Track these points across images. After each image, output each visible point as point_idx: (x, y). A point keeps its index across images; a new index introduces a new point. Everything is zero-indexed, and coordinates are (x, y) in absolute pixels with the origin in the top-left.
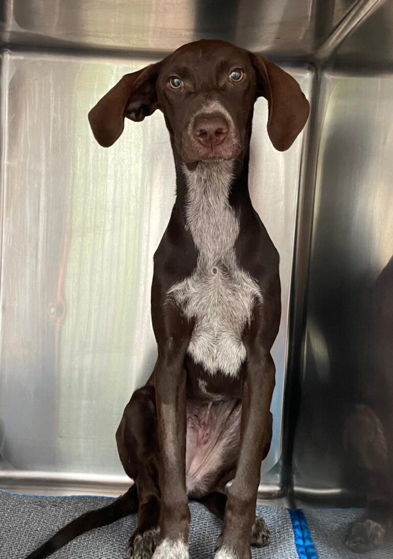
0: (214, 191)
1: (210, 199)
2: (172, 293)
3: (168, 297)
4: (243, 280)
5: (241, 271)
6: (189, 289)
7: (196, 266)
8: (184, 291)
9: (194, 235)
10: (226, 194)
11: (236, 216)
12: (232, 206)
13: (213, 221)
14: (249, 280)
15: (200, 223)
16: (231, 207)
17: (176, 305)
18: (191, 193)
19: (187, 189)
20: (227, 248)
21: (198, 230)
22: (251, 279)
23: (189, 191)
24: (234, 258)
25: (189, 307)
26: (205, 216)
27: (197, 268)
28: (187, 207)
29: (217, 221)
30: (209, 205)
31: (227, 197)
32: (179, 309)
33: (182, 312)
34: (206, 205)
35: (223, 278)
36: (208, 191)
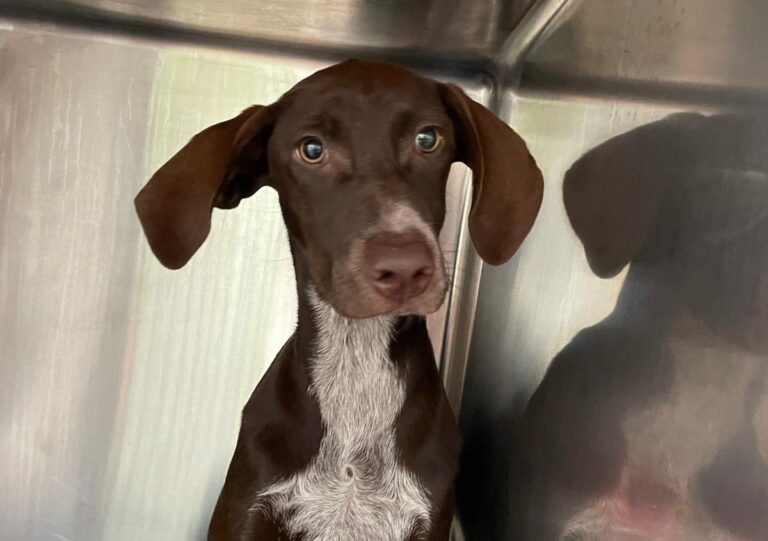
0: (365, 339)
1: (357, 353)
2: (268, 496)
3: (258, 502)
4: (402, 489)
5: (402, 471)
6: (298, 492)
7: (316, 452)
8: (290, 495)
9: (323, 405)
10: (385, 343)
11: (400, 376)
12: (394, 362)
13: (359, 387)
14: (414, 490)
15: (336, 390)
16: (392, 365)
17: (271, 514)
18: (322, 338)
19: (317, 331)
20: (381, 429)
21: (332, 400)
22: (419, 488)
23: (319, 334)
24: (392, 445)
25: (298, 519)
26: (346, 379)
27: (318, 458)
28: (315, 361)
29: (366, 387)
30: (355, 362)
31: (386, 346)
32: (278, 521)
33: (283, 525)
34: (348, 361)
35: (360, 486)
36: (354, 339)
